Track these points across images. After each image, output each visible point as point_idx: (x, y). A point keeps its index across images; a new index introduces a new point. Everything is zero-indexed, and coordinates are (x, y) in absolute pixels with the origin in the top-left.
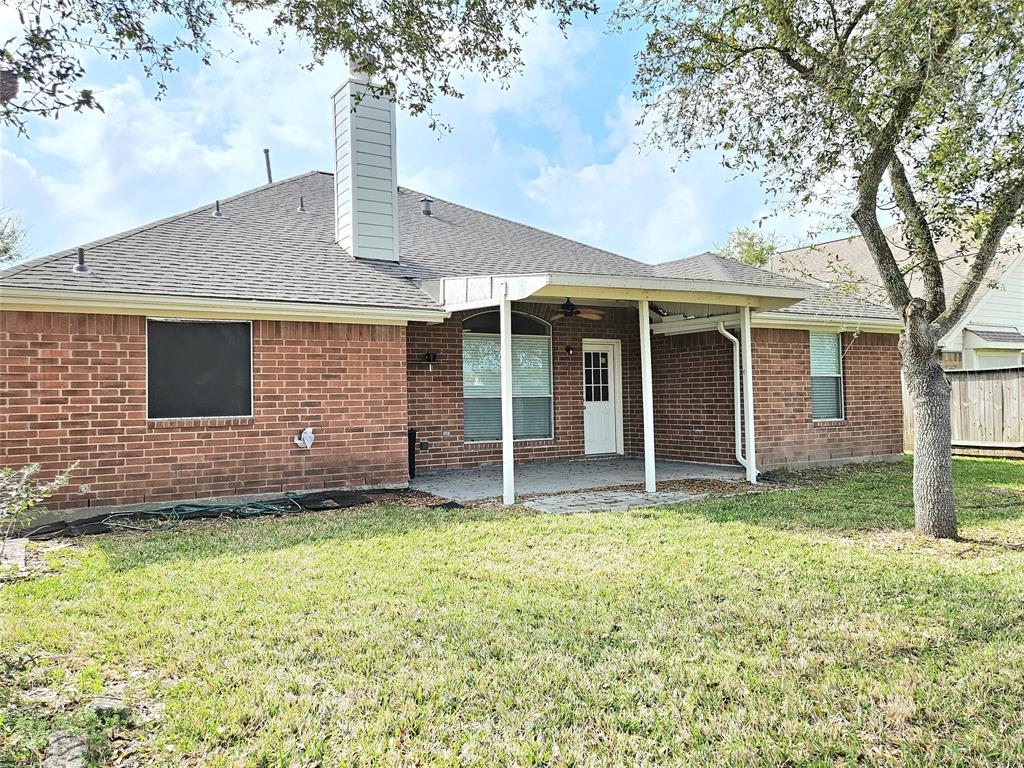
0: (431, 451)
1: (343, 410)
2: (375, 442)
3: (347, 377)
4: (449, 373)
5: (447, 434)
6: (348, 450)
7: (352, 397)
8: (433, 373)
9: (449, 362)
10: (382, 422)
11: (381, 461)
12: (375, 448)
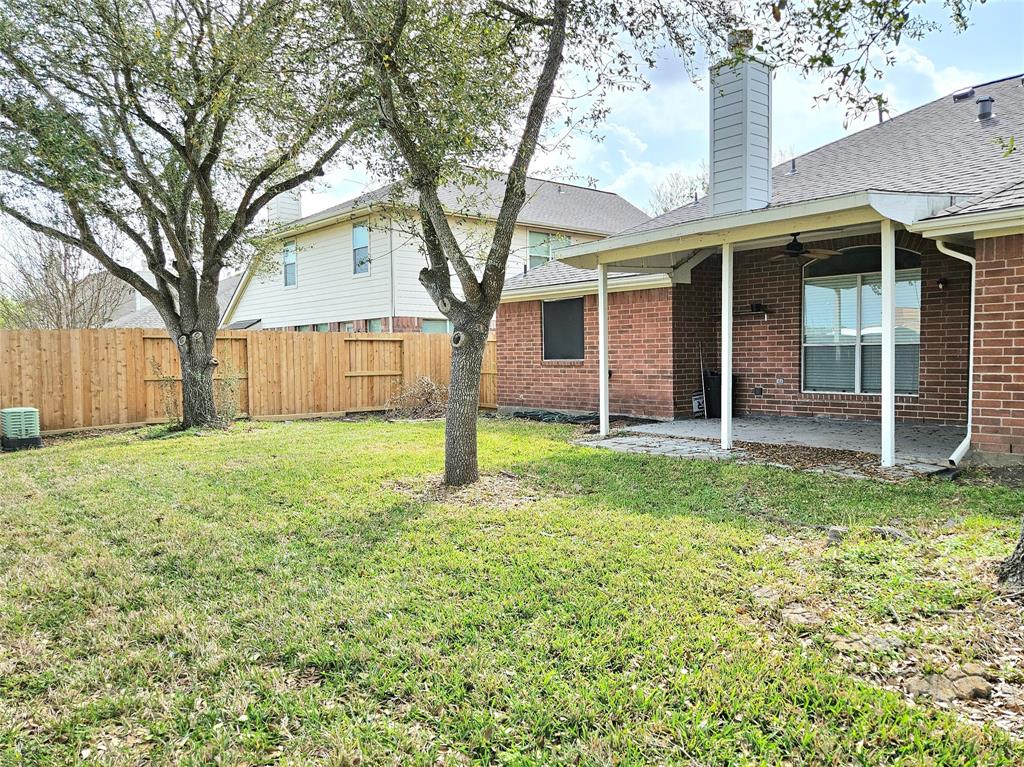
0: (765, 396)
1: (630, 357)
2: (650, 382)
3: (633, 332)
4: (784, 322)
5: (779, 381)
6: (633, 387)
7: (636, 347)
8: (768, 322)
9: (784, 311)
10: (655, 367)
11: (655, 398)
12: (650, 388)
